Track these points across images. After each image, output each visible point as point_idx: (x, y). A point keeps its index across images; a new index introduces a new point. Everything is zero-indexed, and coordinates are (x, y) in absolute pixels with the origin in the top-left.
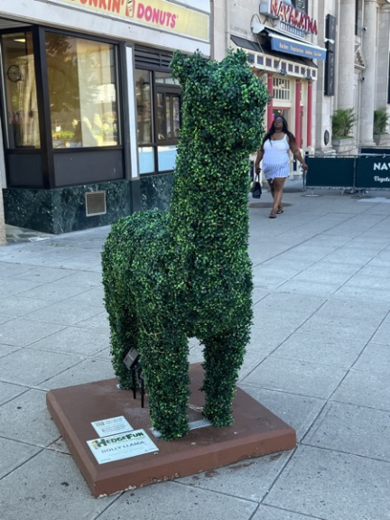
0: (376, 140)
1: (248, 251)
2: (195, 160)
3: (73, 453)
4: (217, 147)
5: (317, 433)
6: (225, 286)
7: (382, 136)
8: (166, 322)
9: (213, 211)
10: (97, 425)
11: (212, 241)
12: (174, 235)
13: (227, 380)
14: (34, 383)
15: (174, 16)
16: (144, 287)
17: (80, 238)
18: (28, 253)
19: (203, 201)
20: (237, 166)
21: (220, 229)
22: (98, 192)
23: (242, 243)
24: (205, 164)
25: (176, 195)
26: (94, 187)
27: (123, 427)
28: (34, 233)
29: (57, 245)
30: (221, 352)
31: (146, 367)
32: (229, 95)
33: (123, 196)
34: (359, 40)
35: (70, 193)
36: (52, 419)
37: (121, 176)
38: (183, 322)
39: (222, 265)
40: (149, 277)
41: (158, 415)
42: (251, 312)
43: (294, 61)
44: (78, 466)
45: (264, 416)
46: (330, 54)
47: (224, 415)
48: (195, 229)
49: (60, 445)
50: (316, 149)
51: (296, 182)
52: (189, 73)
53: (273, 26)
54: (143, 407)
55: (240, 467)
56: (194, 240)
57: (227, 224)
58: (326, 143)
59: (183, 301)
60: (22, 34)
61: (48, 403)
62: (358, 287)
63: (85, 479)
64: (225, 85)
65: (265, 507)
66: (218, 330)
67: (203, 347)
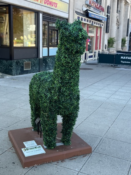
0: (122, 48)
1: (79, 87)
2: (62, 56)
3: (17, 152)
4: (70, 52)
5: (99, 148)
6: (71, 98)
7: (124, 47)
8: (50, 110)
9: (68, 73)
10: (25, 143)
11: (67, 83)
12: (54, 81)
13: (70, 130)
14: (4, 127)
15: (57, 4)
16: (43, 98)
17: (22, 78)
18: (4, 82)
19: (64, 70)
20: (76, 59)
21: (70, 79)
22: (28, 62)
23: (77, 84)
24: (66, 58)
25: (55, 67)
26: (27, 60)
27: (34, 144)
28: (6, 75)
29: (13, 80)
30: (68, 120)
31: (43, 124)
32: (75, 35)
33: (37, 64)
34: (118, 15)
35: (19, 62)
36: (10, 140)
37: (37, 57)
38: (56, 110)
39: (70, 91)
40: (45, 94)
41: (46, 141)
42: (79, 107)
43: (96, 21)
44: (18, 157)
45: (81, 142)
46: (108, 19)
47: (68, 141)
48: (61, 79)
49: (12, 149)
50: (102, 51)
51: (95, 61)
52: (61, 27)
53: (90, 9)
54: (41, 137)
55: (72, 159)
56: (61, 83)
57: (72, 78)
58: (105, 49)
59: (56, 103)
60: (5, 7)
61: (9, 135)
62: (114, 98)
63: (20, 162)
64: (74, 32)
65: (80, 173)
66: (68, 113)
67: (62, 118)
